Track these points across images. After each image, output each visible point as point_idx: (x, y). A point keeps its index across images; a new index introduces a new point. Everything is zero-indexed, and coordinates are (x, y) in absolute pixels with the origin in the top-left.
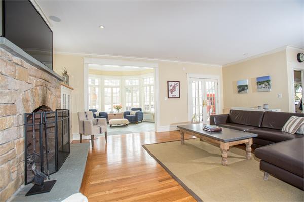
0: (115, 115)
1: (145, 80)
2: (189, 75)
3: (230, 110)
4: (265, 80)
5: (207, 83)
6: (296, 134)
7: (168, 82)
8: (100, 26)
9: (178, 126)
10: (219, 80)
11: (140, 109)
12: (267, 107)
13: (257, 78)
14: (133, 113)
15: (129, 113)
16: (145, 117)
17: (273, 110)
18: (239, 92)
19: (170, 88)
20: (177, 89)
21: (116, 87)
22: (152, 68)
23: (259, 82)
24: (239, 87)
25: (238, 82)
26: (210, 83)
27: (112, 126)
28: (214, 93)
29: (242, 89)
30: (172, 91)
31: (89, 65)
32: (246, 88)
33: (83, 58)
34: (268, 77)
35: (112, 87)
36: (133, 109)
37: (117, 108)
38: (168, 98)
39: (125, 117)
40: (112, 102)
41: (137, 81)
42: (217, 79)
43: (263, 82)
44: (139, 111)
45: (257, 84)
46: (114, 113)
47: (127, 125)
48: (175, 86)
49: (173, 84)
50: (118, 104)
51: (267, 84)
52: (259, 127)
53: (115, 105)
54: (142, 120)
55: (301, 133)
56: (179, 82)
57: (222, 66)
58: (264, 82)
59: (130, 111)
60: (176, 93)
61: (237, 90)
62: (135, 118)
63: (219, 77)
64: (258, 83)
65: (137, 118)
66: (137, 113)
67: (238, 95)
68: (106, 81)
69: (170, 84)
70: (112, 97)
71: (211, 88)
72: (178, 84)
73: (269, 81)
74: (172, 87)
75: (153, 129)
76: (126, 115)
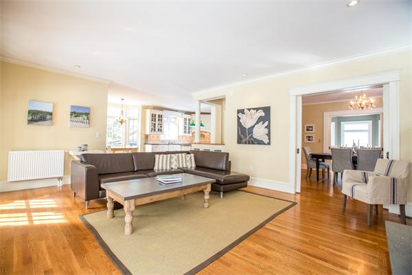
18: (31, 121)
23: (75, 113)
24: (31, 113)
29: (39, 117)
32: (48, 117)
45: (71, 115)
51: (86, 117)
58: (82, 114)
64: (72, 113)
67: (29, 126)
73: (89, 114)
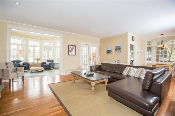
0: (35, 64)
1: (57, 43)
2: (81, 42)
3: (102, 63)
4: (119, 48)
5: (92, 47)
6: (127, 75)
7: (69, 45)
8: (15, 3)
9: (71, 72)
10: (98, 47)
11: (53, 61)
12: (119, 62)
13: (116, 47)
14: (48, 63)
15: (45, 63)
16: (56, 66)
17: (121, 64)
18: (107, 53)
19: (70, 49)
20: (74, 50)
21: (37, 46)
22: (59, 36)
24: (108, 51)
25: (107, 48)
26: (93, 48)
27: (32, 71)
28: (95, 53)
29: (109, 52)
30: (71, 51)
31: (12, 29)
32: (110, 51)
33: (5, 24)
34: (120, 46)
35: (34, 46)
36: (48, 61)
37: (38, 60)
38: (68, 55)
39: (42, 66)
40: (34, 56)
41: (52, 43)
42: (97, 46)
43: (118, 49)
44: (52, 62)
46: (35, 63)
47: (43, 71)
48: (72, 48)
49: (71, 47)
50: (38, 58)
51: (119, 50)
52: (114, 72)
53: (36, 58)
54: (53, 68)
55: (129, 75)
56: (75, 46)
57: (100, 39)
59: (46, 62)
60: (73, 53)
61: (106, 52)
62: (49, 66)
63: (98, 45)
64: (116, 49)
65: (50, 66)
66: (50, 64)
67: (108, 55)
68: (30, 42)
69: (70, 47)
70: (34, 53)
71: (93, 50)
72: (75, 47)
73: (120, 49)
74: (71, 49)
75: (59, 73)
76: (43, 64)
